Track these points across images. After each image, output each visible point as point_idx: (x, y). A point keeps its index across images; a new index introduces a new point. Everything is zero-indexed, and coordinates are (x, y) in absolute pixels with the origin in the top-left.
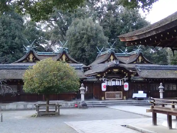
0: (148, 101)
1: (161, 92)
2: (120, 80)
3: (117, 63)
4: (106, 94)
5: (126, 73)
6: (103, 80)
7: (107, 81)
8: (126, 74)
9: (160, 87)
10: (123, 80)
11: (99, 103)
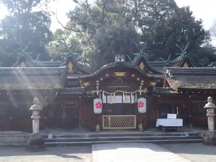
0: (185, 133)
1: (210, 116)
2: (132, 93)
3: (120, 60)
4: (103, 119)
5: (141, 80)
6: (98, 93)
7: (106, 94)
8: (140, 82)
9: (207, 106)
10: (137, 92)
11: (85, 136)
